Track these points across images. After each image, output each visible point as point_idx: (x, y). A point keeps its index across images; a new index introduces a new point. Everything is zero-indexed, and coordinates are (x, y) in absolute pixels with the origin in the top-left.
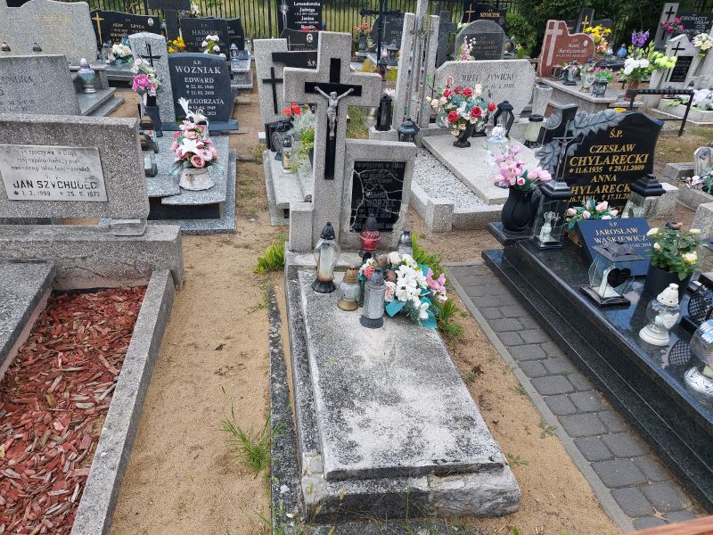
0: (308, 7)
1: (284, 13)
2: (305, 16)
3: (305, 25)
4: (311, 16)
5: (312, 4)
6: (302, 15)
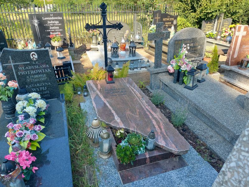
0: (53, 20)
1: (36, 25)
2: (52, 26)
3: (53, 32)
4: (56, 26)
5: (56, 18)
6: (50, 26)
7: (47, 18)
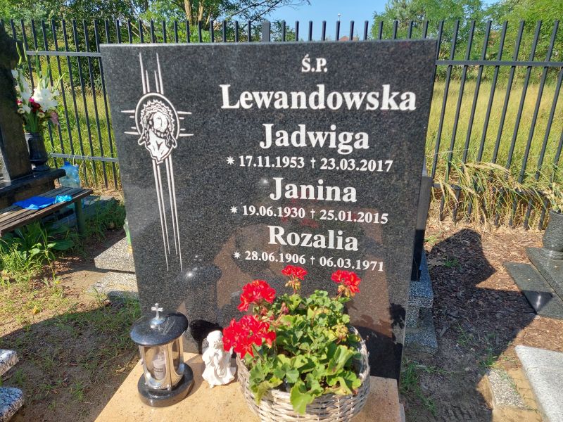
0: (318, 120)
2: (292, 176)
3: (292, 225)
4: (337, 178)
5: (354, 100)
6: (278, 172)
7: (263, 99)
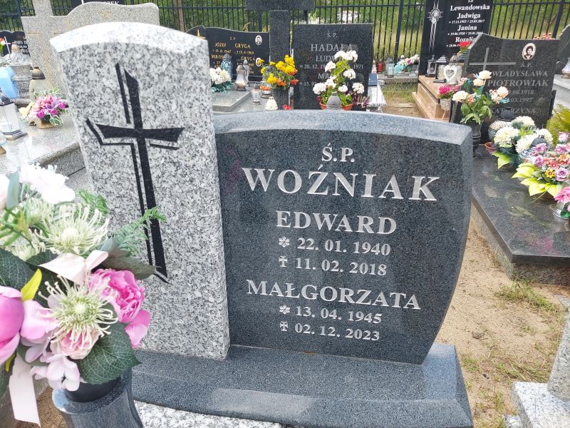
0: (470, 12)
1: (434, 21)
2: (464, 25)
3: (461, 37)
4: (473, 25)
5: (478, 8)
6: (460, 24)
7: (459, 8)
